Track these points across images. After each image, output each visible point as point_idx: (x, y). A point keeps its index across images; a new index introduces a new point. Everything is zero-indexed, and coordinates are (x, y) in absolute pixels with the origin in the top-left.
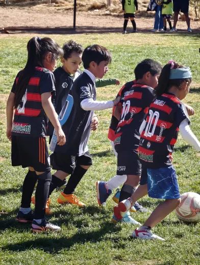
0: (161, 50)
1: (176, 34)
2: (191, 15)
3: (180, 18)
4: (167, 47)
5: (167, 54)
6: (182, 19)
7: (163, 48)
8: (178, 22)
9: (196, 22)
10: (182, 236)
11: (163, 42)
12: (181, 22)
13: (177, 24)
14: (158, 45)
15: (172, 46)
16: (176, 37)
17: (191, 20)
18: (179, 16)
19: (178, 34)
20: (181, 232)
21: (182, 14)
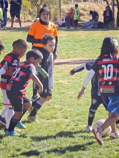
0: (4, 40)
1: (13, 31)
2: (21, 19)
3: (15, 21)
4: (8, 38)
5: (8, 43)
6: (17, 21)
7: (5, 39)
8: (14, 23)
9: (24, 23)
10: (20, 150)
11: (6, 35)
12: (16, 23)
13: (13, 25)
14: (2, 37)
15: (11, 37)
16: (13, 32)
17: (22, 22)
18: (14, 20)
19: (14, 30)
20: (19, 148)
21: (17, 18)
